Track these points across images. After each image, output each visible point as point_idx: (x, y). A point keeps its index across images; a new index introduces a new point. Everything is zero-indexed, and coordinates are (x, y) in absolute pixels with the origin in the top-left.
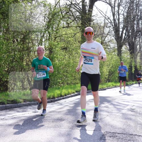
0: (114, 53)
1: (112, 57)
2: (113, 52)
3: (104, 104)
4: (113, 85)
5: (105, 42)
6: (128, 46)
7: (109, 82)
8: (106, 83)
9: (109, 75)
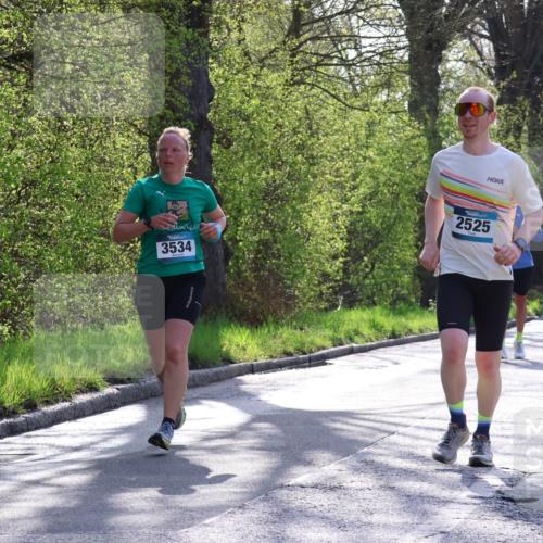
0: (383, 96)
1: (371, 124)
2: (377, 87)
3: (308, 463)
4: (375, 326)
5: (317, 12)
6: (487, 46)
7: (350, 303)
8: (326, 310)
9: (353, 255)
